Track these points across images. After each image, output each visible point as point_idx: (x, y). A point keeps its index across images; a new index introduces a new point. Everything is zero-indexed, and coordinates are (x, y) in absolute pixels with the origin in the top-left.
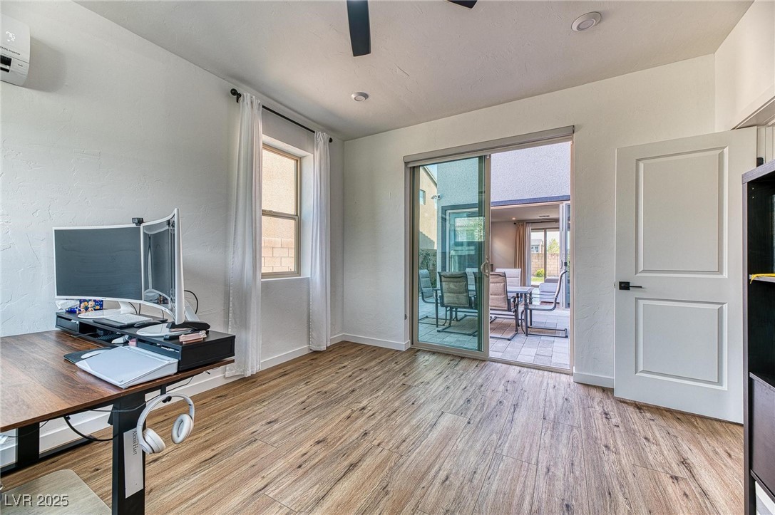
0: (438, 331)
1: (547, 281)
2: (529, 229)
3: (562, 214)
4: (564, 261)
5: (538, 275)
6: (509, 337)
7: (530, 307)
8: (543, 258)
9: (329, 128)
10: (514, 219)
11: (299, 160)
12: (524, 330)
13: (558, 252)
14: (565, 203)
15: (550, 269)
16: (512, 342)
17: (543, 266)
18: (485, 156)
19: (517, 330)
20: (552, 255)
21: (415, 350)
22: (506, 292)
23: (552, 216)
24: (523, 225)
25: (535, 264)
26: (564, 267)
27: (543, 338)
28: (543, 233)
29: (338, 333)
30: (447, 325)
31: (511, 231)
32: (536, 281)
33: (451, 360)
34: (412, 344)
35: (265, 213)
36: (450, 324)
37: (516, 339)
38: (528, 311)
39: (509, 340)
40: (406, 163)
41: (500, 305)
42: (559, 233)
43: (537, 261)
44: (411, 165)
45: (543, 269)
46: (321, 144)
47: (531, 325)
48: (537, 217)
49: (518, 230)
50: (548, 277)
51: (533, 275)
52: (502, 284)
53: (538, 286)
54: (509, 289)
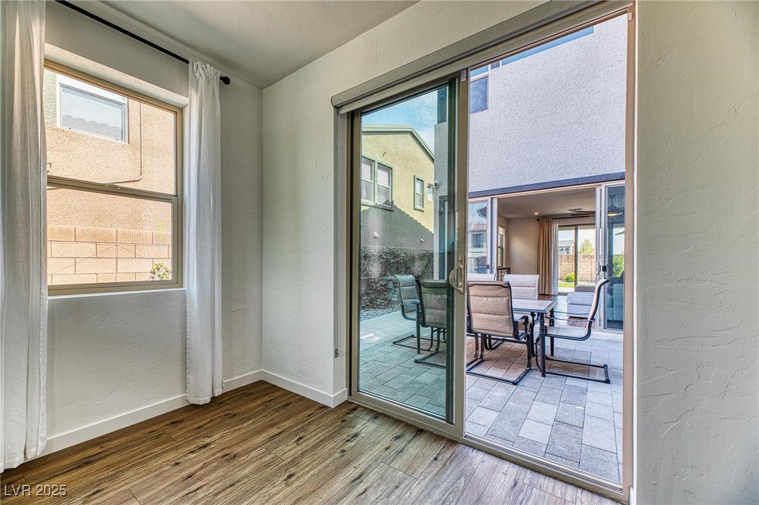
0: (416, 362)
1: (579, 289)
2: (555, 226)
3: (600, 204)
4: (602, 265)
5: (567, 280)
6: (514, 379)
7: (551, 332)
8: (574, 260)
9: (218, 59)
10: (536, 214)
11: (178, 111)
12: (540, 363)
13: (594, 253)
14: (604, 185)
15: (582, 273)
16: (519, 387)
17: (574, 270)
18: (458, 74)
19: (529, 365)
20: (585, 257)
21: (351, 407)
22: (511, 311)
23: (585, 208)
24: (548, 221)
25: (563, 267)
26: (602, 273)
27: (569, 381)
28: (574, 231)
29: (251, 370)
30: (433, 349)
31: (533, 229)
32: (563, 287)
33: (397, 438)
34: (350, 394)
35: (56, 182)
36: (437, 349)
37: (525, 382)
38: (548, 340)
39: (515, 384)
40: (337, 108)
41: (501, 329)
42: (594, 231)
43: (566, 263)
44: (345, 110)
45: (573, 273)
46: (202, 82)
47: (552, 354)
48: (565, 210)
49: (541, 227)
50: (579, 283)
51: (561, 279)
52: (505, 299)
53: (566, 294)
54: (516, 304)
